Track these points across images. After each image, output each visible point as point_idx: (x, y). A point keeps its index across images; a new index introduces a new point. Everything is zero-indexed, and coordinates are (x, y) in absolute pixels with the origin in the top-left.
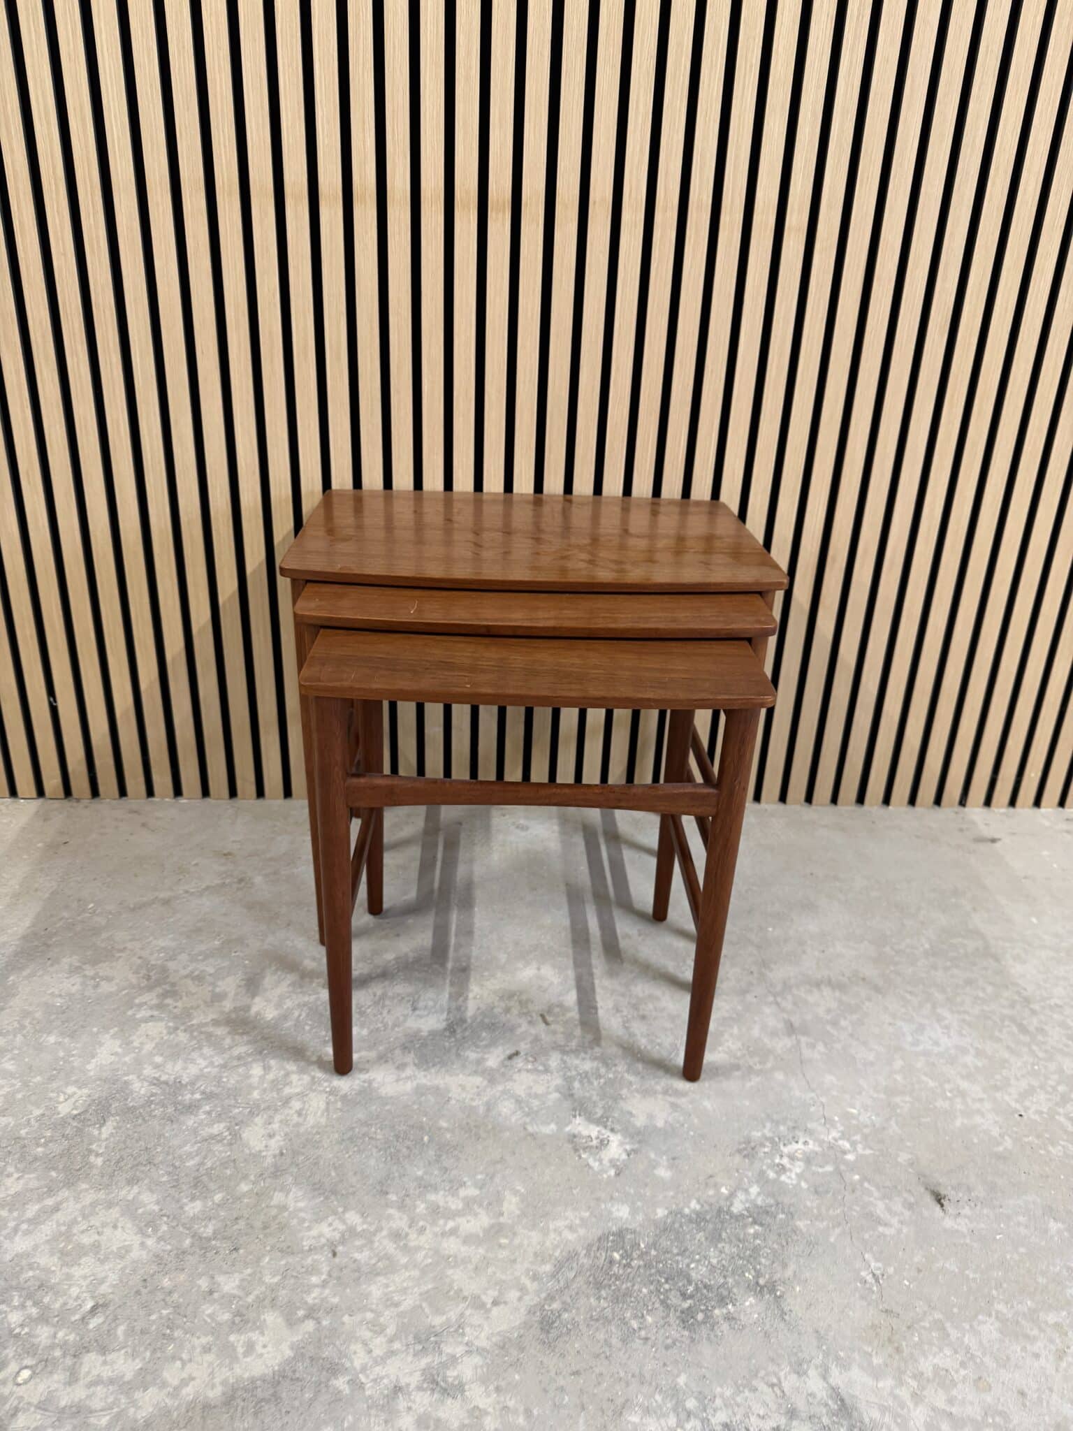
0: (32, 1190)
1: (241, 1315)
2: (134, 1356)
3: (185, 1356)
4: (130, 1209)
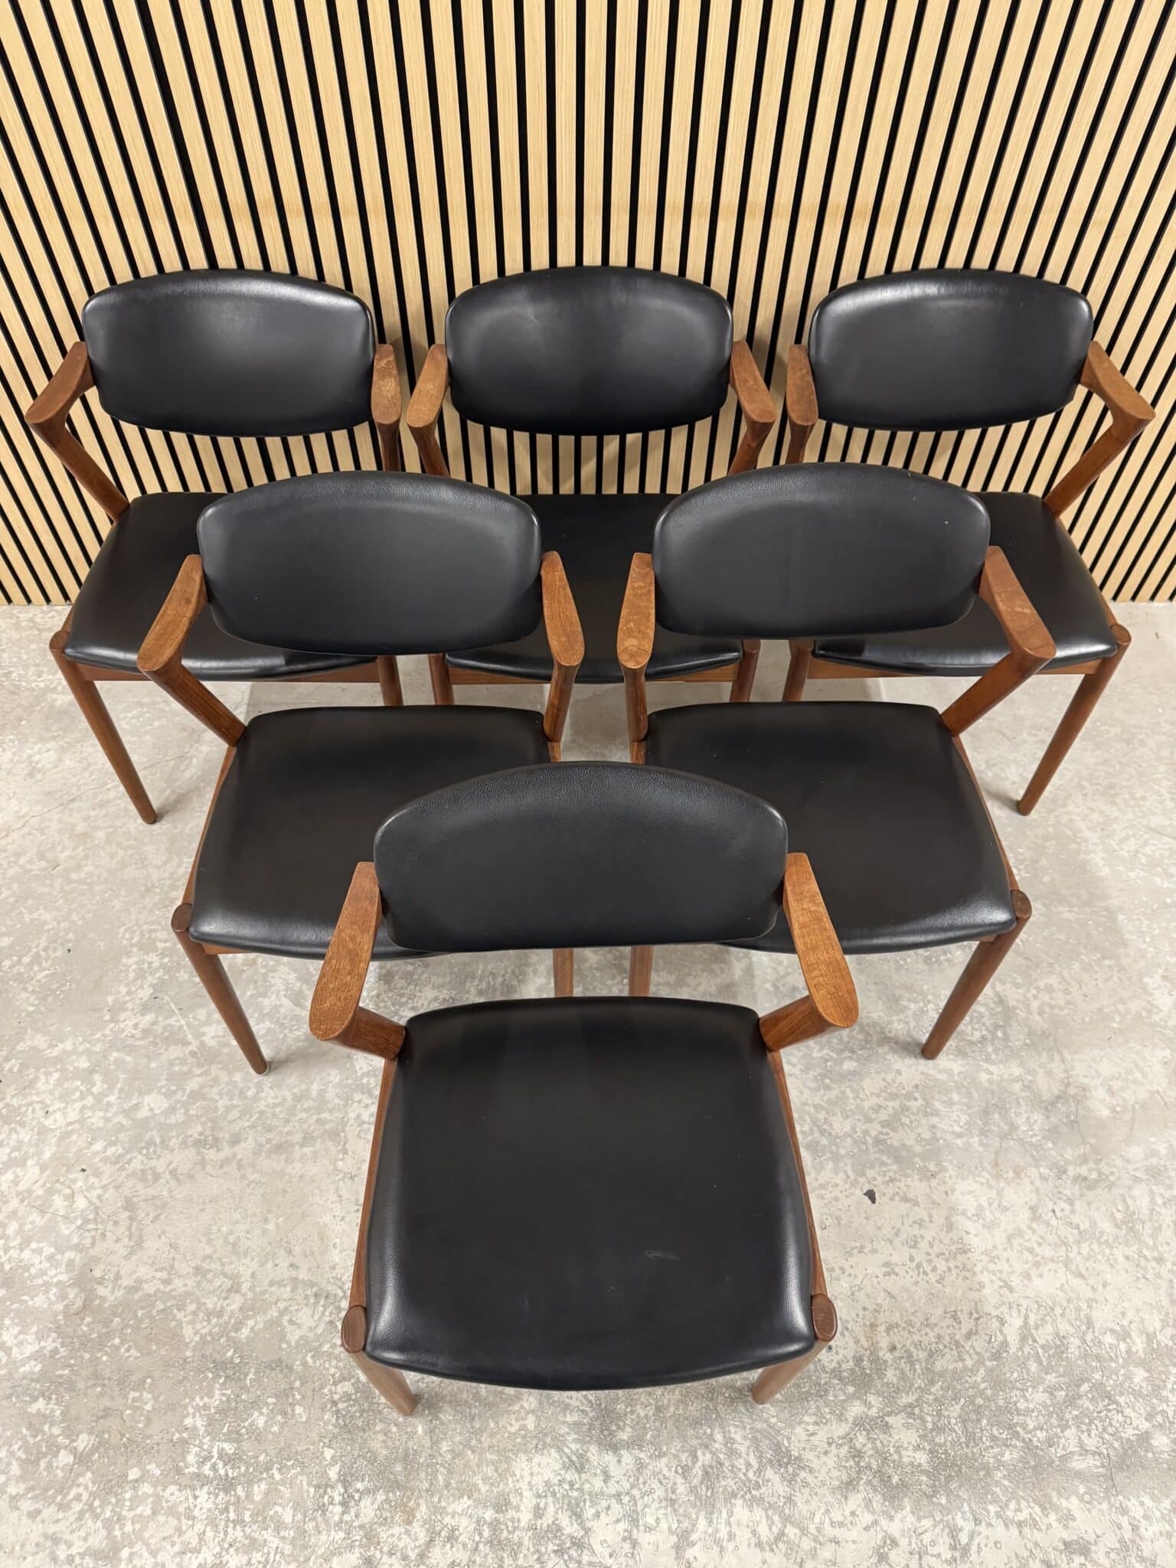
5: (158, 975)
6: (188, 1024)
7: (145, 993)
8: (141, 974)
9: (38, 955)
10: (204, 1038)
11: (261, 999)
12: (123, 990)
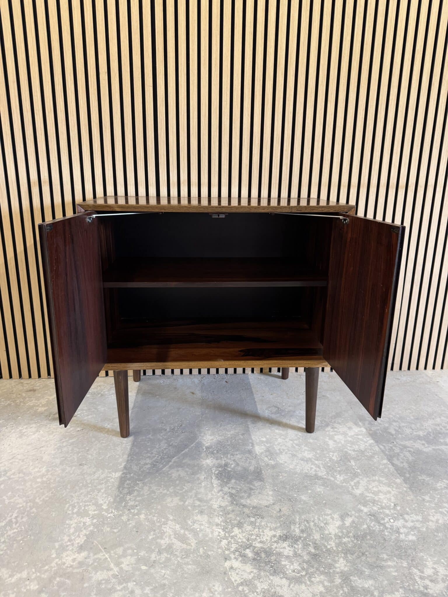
0: (347, 479)
1: (437, 505)
2: (416, 515)
3: (432, 515)
4: (380, 482)
5: (89, 529)
6: (110, 557)
7: (81, 540)
8: (78, 529)
9: (11, 521)
10: (122, 566)
11: (159, 541)
12: (66, 538)
